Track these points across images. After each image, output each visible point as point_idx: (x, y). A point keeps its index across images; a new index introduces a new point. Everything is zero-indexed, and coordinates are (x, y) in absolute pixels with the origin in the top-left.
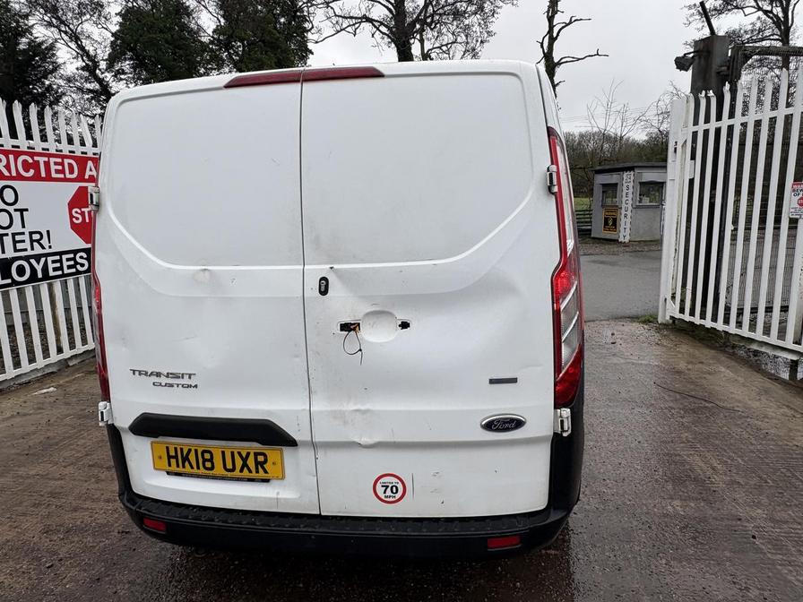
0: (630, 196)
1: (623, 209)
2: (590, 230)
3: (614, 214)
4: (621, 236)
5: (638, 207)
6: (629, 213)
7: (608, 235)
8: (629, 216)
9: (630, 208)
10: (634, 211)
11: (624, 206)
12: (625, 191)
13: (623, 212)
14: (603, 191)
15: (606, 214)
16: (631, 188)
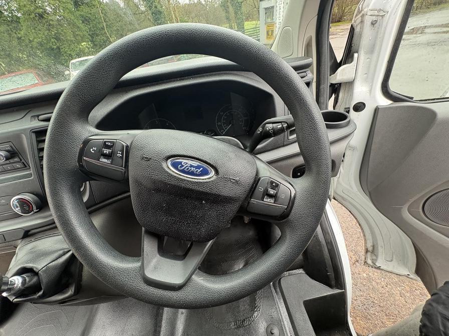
0: (282, 13)
1: (277, 23)
3: (272, 27)
11: (277, 21)
12: (278, 11)
13: (277, 25)
14: (266, 13)
15: (268, 28)
16: (282, 8)
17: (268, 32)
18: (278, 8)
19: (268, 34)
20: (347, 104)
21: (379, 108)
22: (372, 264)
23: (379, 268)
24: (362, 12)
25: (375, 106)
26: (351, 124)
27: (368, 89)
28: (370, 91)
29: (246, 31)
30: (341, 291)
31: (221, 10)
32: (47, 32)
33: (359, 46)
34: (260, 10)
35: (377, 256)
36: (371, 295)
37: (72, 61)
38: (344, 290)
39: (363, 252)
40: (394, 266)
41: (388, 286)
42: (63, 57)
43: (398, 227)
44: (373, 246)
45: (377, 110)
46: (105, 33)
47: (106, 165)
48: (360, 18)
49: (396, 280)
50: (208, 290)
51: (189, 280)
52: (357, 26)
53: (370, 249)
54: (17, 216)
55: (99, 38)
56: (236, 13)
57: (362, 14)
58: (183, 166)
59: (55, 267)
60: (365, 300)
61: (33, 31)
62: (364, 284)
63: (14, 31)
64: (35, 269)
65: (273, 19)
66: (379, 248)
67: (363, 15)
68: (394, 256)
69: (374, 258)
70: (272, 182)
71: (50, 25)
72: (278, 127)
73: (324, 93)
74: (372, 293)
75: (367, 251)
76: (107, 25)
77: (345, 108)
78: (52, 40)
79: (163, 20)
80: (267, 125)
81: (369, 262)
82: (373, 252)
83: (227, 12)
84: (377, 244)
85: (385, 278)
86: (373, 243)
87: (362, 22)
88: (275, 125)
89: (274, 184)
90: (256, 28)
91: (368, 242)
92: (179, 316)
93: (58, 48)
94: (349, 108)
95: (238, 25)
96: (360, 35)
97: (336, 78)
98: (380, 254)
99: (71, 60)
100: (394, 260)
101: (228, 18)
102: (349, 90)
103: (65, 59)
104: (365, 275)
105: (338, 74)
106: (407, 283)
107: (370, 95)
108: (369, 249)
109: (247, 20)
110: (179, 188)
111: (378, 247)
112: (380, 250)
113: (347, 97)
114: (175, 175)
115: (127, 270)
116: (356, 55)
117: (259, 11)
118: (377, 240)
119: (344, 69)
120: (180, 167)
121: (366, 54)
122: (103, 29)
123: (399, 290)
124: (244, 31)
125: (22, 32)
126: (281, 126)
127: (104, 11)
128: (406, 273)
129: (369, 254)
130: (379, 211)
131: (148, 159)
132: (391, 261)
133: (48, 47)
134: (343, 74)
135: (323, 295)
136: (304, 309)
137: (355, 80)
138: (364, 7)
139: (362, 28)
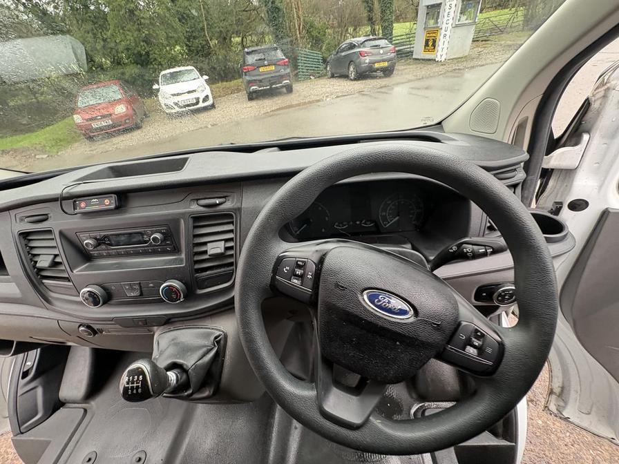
0: (452, 14)
1: (443, 29)
2: (412, 52)
3: (434, 35)
4: (439, 56)
5: (457, 26)
6: (448, 33)
7: (428, 56)
8: (447, 37)
9: (450, 27)
10: (453, 30)
11: (444, 26)
12: (447, 11)
13: (443, 32)
14: (427, 14)
15: (428, 35)
16: (453, 6)
17: (427, 41)
18: (448, 7)
19: (427, 44)
20: (559, 196)
21: (609, 212)
22: (556, 412)
23: (566, 419)
24: (608, 85)
25: (604, 207)
26: (569, 239)
27: (596, 184)
28: (600, 187)
29: (394, 39)
30: (509, 444)
31: (362, 9)
32: (137, 32)
33: (593, 126)
34: (420, 8)
35: (566, 403)
36: (547, 453)
37: (163, 72)
38: (514, 444)
39: (545, 393)
40: (591, 422)
41: (575, 445)
42: (152, 66)
43: (612, 375)
44: (563, 388)
45: (605, 214)
46: (205, 35)
47: (296, 286)
48: (603, 92)
49: (590, 439)
50: (388, 437)
51: (367, 421)
52: (595, 101)
53: (557, 390)
54: (160, 301)
55: (197, 41)
56: (383, 12)
57: (606, 87)
58: (379, 301)
59: (202, 366)
60: (536, 458)
61: (121, 31)
62: (538, 434)
63: (100, 31)
64: (185, 367)
65: (437, 23)
66: (572, 392)
67: (608, 89)
68: (594, 409)
69: (562, 404)
70: (477, 331)
71: (141, 24)
72: (480, 251)
73: (530, 186)
74: (549, 450)
75: (551, 392)
76: (208, 24)
77: (556, 203)
78: (142, 44)
79: (281, 20)
80: (464, 245)
81: (553, 407)
82: (560, 395)
83: (371, 10)
84: (569, 386)
85: (572, 434)
86: (563, 383)
87: (605, 97)
88: (476, 248)
89: (479, 334)
90: (410, 36)
91: (555, 380)
92: (292, 432)
93: (148, 54)
94: (561, 203)
95: (384, 28)
96: (599, 112)
97: (549, 162)
98: (571, 401)
99: (161, 70)
100: (593, 412)
101: (370, 19)
102: (565, 179)
103: (152, 68)
104: (541, 423)
105: (553, 158)
106: (607, 448)
107: (599, 192)
108: (554, 390)
109: (397, 20)
110: (376, 326)
111: (570, 390)
112: (573, 396)
113: (561, 187)
114: (372, 311)
115: (302, 397)
116: (586, 137)
117: (417, 10)
118: (569, 381)
119: (563, 153)
120: (378, 302)
121: (603, 138)
122: (203, 29)
123: (591, 455)
124: (391, 39)
125: (109, 33)
126: (484, 250)
127: (206, 7)
128: (611, 436)
129: (554, 397)
130: (583, 345)
131: (343, 288)
132: (589, 414)
133: (136, 52)
134: (560, 158)
135: (483, 444)
136: (455, 456)
137: (578, 169)
138: (611, 78)
139: (602, 105)
